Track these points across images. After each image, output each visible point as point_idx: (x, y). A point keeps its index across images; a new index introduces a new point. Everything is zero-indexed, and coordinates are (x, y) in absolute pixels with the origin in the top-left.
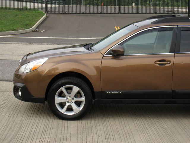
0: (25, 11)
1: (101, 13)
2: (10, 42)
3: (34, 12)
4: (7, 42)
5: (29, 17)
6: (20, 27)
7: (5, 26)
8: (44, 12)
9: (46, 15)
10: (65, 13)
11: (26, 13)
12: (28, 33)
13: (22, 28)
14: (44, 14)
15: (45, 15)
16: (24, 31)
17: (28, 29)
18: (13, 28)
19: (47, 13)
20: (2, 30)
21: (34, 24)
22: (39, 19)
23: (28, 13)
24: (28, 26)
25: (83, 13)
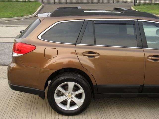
0: (29, 3)
2: (20, 25)
3: (34, 3)
4: (18, 26)
5: (31, 6)
6: (26, 14)
7: (16, 14)
8: (41, 3)
10: (55, 4)
11: (29, 4)
12: (31, 17)
13: (27, 15)
15: (42, 5)
16: (29, 16)
17: (31, 15)
18: (21, 15)
19: (43, 4)
20: (14, 16)
21: (35, 12)
22: (38, 8)
23: (30, 4)
24: (31, 13)
25: (67, 3)
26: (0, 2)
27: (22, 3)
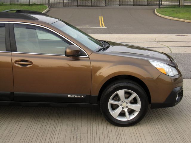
1: (92, 6)
3: (40, 6)
9: (49, 9)
10: (64, 7)
11: (34, 7)
14: (47, 8)
19: (50, 7)
25: (78, 6)
26: (1, 6)
27: (25, 6)
